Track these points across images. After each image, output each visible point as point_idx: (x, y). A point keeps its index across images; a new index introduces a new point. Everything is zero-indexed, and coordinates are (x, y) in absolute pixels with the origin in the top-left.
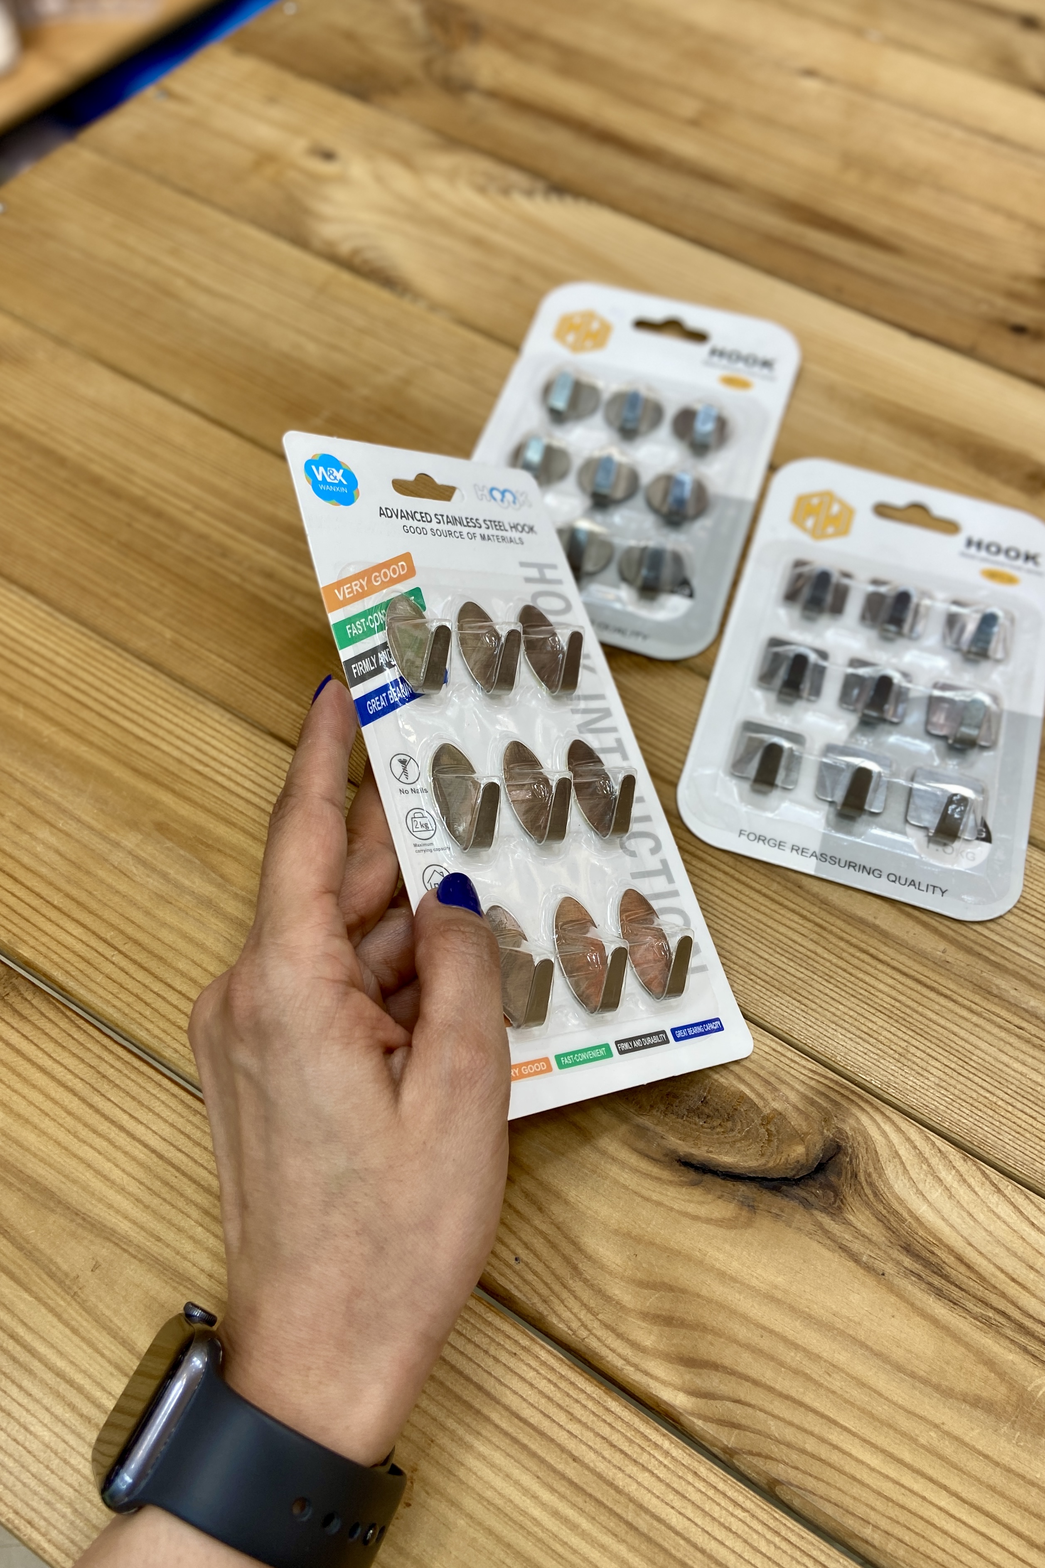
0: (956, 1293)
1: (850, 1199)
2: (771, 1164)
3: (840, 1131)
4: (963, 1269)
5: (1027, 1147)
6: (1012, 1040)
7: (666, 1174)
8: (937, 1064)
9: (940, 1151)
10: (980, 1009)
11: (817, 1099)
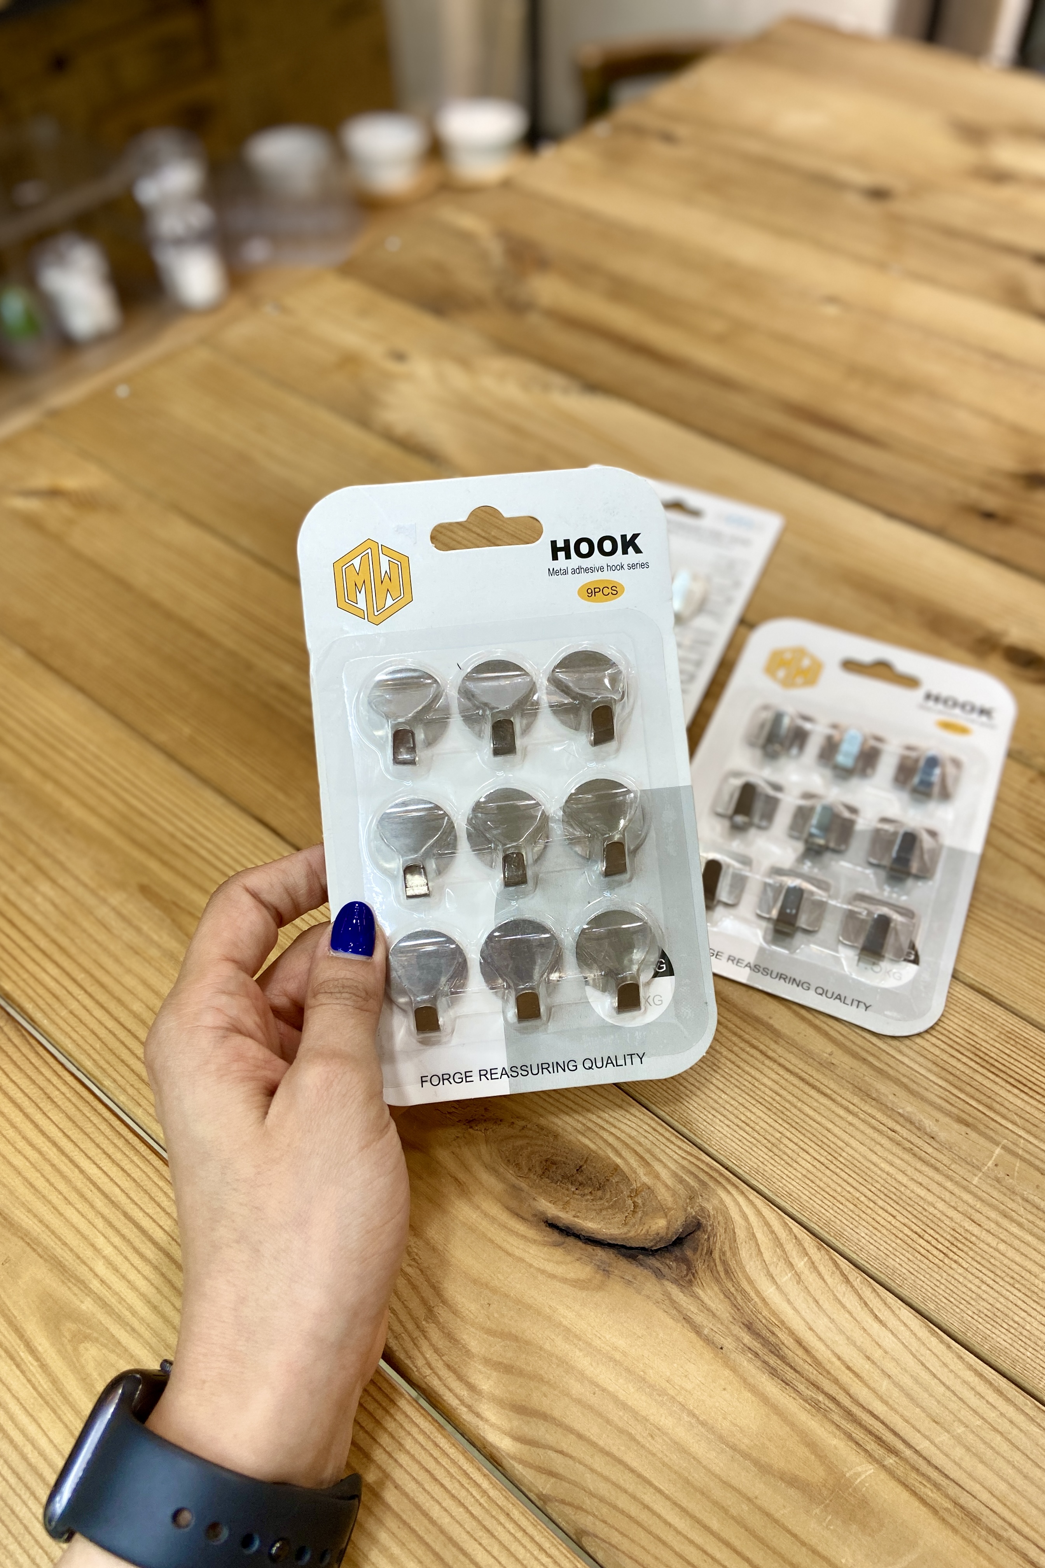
0: (790, 1375)
1: (701, 1274)
2: (632, 1234)
3: (702, 1209)
4: (800, 1352)
5: (882, 1242)
6: (884, 1141)
7: (531, 1233)
8: (808, 1158)
9: (796, 1237)
10: (856, 1110)
11: (687, 1179)
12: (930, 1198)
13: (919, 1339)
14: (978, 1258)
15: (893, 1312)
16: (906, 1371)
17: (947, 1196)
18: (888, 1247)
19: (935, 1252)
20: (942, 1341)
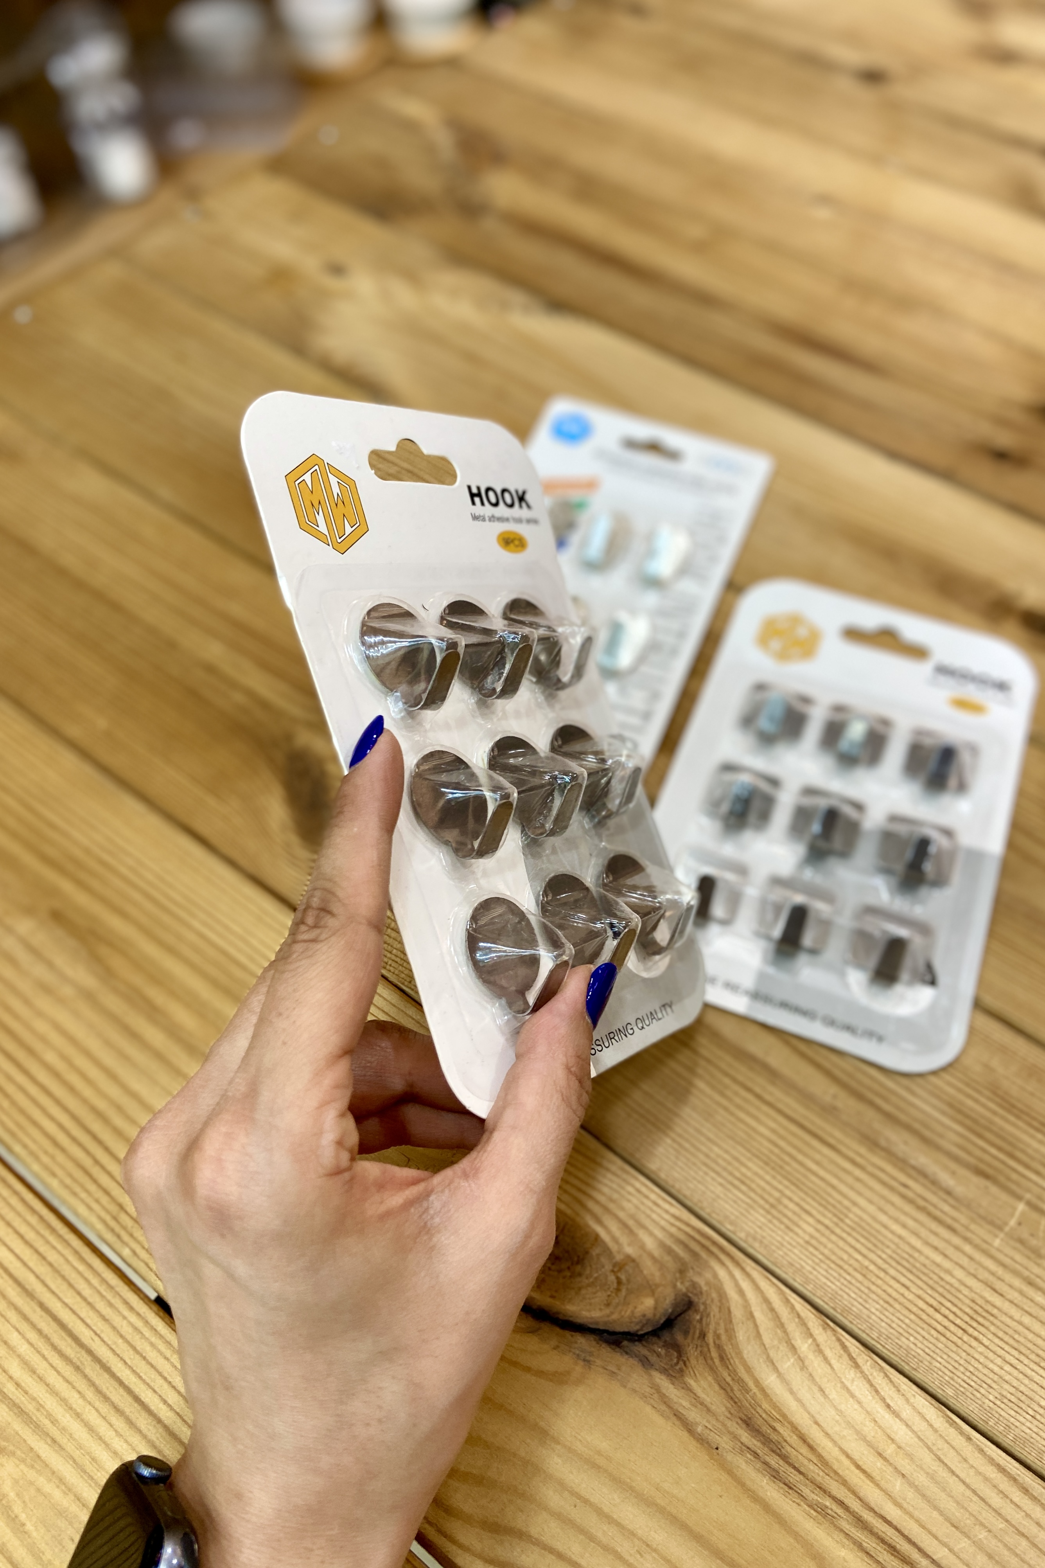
0: (793, 1477)
1: (693, 1361)
2: (615, 1317)
3: (694, 1285)
4: (804, 1450)
5: (894, 1319)
6: (895, 1199)
8: (810, 1220)
9: (799, 1316)
10: (864, 1162)
11: (675, 1249)
12: (947, 1264)
13: (936, 1431)
14: (1001, 1334)
15: (907, 1400)
16: (922, 1469)
17: (965, 1261)
18: (900, 1323)
19: (952, 1328)
20: (962, 1433)
